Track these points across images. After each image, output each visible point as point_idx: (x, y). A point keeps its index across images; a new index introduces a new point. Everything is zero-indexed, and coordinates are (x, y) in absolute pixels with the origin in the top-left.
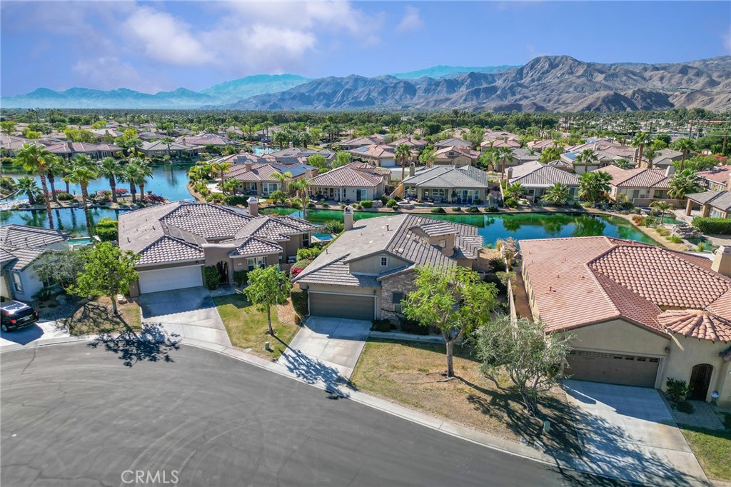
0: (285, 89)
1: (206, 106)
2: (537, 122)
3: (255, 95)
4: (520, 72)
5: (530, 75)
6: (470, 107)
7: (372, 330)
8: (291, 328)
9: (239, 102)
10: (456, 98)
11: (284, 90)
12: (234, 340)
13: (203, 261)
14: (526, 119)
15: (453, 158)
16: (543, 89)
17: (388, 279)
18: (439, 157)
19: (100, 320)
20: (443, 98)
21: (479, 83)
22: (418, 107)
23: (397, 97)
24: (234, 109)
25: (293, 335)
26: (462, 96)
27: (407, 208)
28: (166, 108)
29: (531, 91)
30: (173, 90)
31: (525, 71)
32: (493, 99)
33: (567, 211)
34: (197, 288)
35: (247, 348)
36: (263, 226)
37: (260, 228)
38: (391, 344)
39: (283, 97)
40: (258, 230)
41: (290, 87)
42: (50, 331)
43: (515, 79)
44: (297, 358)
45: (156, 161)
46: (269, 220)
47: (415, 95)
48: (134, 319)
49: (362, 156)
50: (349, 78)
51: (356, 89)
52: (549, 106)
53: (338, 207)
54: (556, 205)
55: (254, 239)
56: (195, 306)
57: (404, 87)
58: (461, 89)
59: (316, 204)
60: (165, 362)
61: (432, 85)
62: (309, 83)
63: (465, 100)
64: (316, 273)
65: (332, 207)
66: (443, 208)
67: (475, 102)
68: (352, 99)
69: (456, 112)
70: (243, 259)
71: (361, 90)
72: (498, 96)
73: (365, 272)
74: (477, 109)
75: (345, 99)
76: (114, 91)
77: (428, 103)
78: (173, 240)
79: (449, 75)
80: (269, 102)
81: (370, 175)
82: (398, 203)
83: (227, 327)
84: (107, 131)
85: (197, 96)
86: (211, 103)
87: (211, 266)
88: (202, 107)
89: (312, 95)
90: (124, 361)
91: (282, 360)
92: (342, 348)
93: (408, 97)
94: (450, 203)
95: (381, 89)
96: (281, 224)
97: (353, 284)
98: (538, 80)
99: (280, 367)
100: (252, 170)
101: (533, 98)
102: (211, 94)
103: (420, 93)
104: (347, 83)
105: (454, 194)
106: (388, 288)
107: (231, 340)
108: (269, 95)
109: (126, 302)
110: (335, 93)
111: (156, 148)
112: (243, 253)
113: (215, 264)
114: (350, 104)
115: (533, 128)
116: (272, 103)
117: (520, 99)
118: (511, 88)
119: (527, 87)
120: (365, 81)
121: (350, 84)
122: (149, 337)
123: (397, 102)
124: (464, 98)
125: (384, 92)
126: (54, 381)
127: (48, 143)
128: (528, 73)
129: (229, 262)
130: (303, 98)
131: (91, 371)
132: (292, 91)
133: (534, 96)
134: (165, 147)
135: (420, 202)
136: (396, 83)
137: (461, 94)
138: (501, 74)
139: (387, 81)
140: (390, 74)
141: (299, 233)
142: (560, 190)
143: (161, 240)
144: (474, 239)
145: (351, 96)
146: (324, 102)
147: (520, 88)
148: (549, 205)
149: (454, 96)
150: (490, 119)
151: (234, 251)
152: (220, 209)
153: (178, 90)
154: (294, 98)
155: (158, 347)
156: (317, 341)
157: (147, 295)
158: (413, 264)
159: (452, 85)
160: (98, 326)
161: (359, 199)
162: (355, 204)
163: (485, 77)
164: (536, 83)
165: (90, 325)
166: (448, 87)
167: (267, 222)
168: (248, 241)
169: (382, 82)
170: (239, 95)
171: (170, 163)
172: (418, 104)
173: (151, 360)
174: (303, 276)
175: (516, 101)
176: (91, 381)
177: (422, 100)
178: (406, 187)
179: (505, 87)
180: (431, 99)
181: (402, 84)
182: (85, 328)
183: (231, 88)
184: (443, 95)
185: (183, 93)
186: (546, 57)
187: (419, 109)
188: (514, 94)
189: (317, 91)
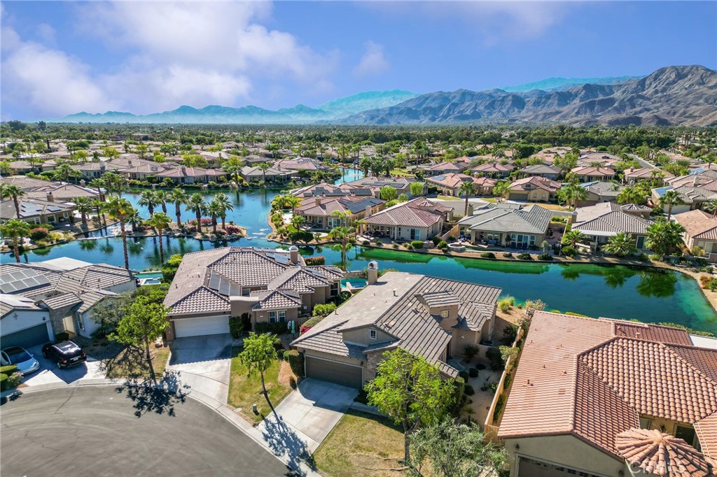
0: (394, 103)
1: (320, 121)
2: (649, 141)
3: (365, 110)
4: (642, 83)
5: (653, 86)
6: (582, 120)
7: (355, 400)
8: (284, 389)
9: (350, 117)
10: (567, 111)
11: (392, 106)
12: (232, 397)
13: (230, 313)
14: (638, 137)
15: (530, 190)
16: (667, 101)
17: (372, 353)
18: (515, 189)
19: (135, 364)
20: (554, 111)
21: (596, 96)
22: (526, 120)
23: (504, 111)
24: (345, 124)
25: (283, 398)
26: (574, 109)
27: (457, 251)
28: (285, 123)
29: (653, 103)
30: (293, 107)
31: (648, 82)
32: (609, 111)
33: (630, 263)
34: (224, 335)
35: (238, 407)
36: (293, 277)
37: (290, 279)
38: (366, 419)
39: (392, 111)
40: (287, 281)
41: (399, 102)
42: (94, 370)
43: (636, 91)
44: (277, 425)
45: (252, 186)
46: (300, 271)
47: (523, 108)
48: (161, 365)
49: (438, 184)
50: (457, 92)
51: (463, 103)
52: (673, 119)
53: (390, 246)
54: (617, 256)
55: (278, 293)
56: (215, 355)
57: (512, 100)
58: (575, 101)
59: (372, 241)
60: (168, 416)
61: (542, 98)
62: (417, 98)
63: (578, 113)
64: (313, 338)
65: (385, 245)
66: (494, 252)
67: (588, 115)
68: (459, 113)
69: (562, 128)
70: (264, 312)
71: (467, 104)
72: (616, 109)
73: (356, 342)
74: (590, 122)
75: (451, 113)
76: (243, 108)
77: (537, 116)
78: (208, 291)
79: (560, 87)
80: (378, 116)
81: (428, 214)
82: (449, 245)
83: (231, 381)
84: (220, 154)
85: (313, 112)
86: (324, 118)
87: (236, 316)
88: (316, 122)
89: (419, 109)
90: (136, 410)
91: (262, 424)
92: (319, 419)
93: (516, 110)
94: (503, 247)
95: (488, 103)
96: (310, 276)
97: (342, 354)
98: (662, 92)
99: (257, 433)
100: (321, 205)
101: (655, 111)
102: (324, 110)
103: (529, 106)
104: (455, 97)
105: (508, 239)
106: (374, 362)
107: (229, 397)
108: (378, 110)
109: (161, 346)
110: (441, 107)
111: (253, 174)
112: (264, 307)
113: (240, 315)
114: (456, 118)
115: (644, 147)
116: (379, 118)
117: (641, 112)
118: (631, 100)
119: (649, 99)
120: (472, 95)
121: (457, 98)
122: (166, 387)
123: (504, 115)
124: (576, 111)
125: (491, 106)
126: (75, 424)
127: (168, 167)
128: (651, 84)
129: (253, 315)
130: (410, 112)
131: (107, 417)
132: (401, 106)
133: (657, 108)
134: (261, 173)
135: (473, 244)
136: (504, 97)
137: (573, 107)
138: (621, 86)
139: (495, 95)
140: (499, 88)
141: (324, 285)
142: (622, 241)
143: (198, 290)
144: (486, 307)
145: (457, 110)
146: (430, 116)
147: (641, 100)
148: (610, 255)
149: (565, 109)
150: (596, 137)
151: (257, 305)
152: (262, 257)
153: (297, 107)
154: (401, 113)
155: (168, 398)
156: (301, 407)
157: (182, 339)
158: (398, 339)
159: (564, 97)
160: (131, 370)
161: (413, 238)
162: (407, 243)
163: (601, 89)
164: (660, 95)
165: (125, 369)
166: (559, 100)
167: (297, 273)
168: (272, 295)
169: (490, 96)
170: (350, 111)
171: (263, 188)
172: (525, 117)
173: (157, 412)
174: (301, 341)
175: (636, 113)
176: (102, 428)
177: (530, 113)
178: (463, 228)
179: (623, 99)
180: (540, 113)
181: (510, 98)
182: (119, 371)
183: (344, 104)
184: (555, 108)
185: (301, 109)
186: (673, 67)
187: (526, 123)
188: (633, 106)
189: (424, 106)
